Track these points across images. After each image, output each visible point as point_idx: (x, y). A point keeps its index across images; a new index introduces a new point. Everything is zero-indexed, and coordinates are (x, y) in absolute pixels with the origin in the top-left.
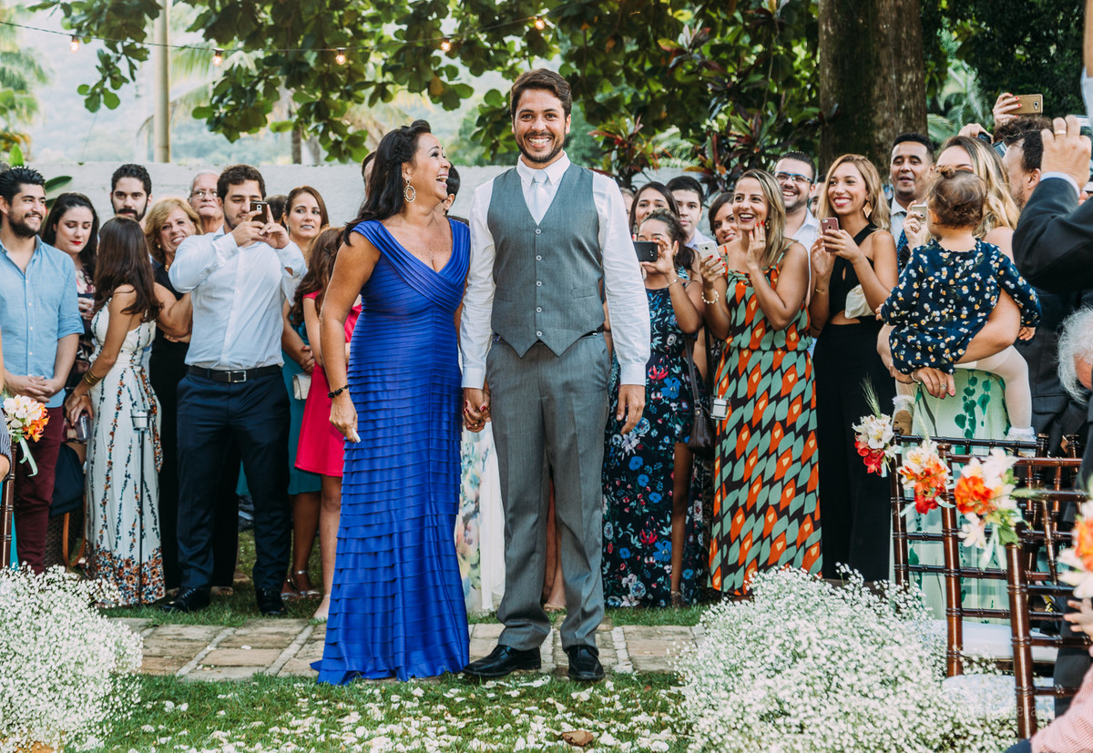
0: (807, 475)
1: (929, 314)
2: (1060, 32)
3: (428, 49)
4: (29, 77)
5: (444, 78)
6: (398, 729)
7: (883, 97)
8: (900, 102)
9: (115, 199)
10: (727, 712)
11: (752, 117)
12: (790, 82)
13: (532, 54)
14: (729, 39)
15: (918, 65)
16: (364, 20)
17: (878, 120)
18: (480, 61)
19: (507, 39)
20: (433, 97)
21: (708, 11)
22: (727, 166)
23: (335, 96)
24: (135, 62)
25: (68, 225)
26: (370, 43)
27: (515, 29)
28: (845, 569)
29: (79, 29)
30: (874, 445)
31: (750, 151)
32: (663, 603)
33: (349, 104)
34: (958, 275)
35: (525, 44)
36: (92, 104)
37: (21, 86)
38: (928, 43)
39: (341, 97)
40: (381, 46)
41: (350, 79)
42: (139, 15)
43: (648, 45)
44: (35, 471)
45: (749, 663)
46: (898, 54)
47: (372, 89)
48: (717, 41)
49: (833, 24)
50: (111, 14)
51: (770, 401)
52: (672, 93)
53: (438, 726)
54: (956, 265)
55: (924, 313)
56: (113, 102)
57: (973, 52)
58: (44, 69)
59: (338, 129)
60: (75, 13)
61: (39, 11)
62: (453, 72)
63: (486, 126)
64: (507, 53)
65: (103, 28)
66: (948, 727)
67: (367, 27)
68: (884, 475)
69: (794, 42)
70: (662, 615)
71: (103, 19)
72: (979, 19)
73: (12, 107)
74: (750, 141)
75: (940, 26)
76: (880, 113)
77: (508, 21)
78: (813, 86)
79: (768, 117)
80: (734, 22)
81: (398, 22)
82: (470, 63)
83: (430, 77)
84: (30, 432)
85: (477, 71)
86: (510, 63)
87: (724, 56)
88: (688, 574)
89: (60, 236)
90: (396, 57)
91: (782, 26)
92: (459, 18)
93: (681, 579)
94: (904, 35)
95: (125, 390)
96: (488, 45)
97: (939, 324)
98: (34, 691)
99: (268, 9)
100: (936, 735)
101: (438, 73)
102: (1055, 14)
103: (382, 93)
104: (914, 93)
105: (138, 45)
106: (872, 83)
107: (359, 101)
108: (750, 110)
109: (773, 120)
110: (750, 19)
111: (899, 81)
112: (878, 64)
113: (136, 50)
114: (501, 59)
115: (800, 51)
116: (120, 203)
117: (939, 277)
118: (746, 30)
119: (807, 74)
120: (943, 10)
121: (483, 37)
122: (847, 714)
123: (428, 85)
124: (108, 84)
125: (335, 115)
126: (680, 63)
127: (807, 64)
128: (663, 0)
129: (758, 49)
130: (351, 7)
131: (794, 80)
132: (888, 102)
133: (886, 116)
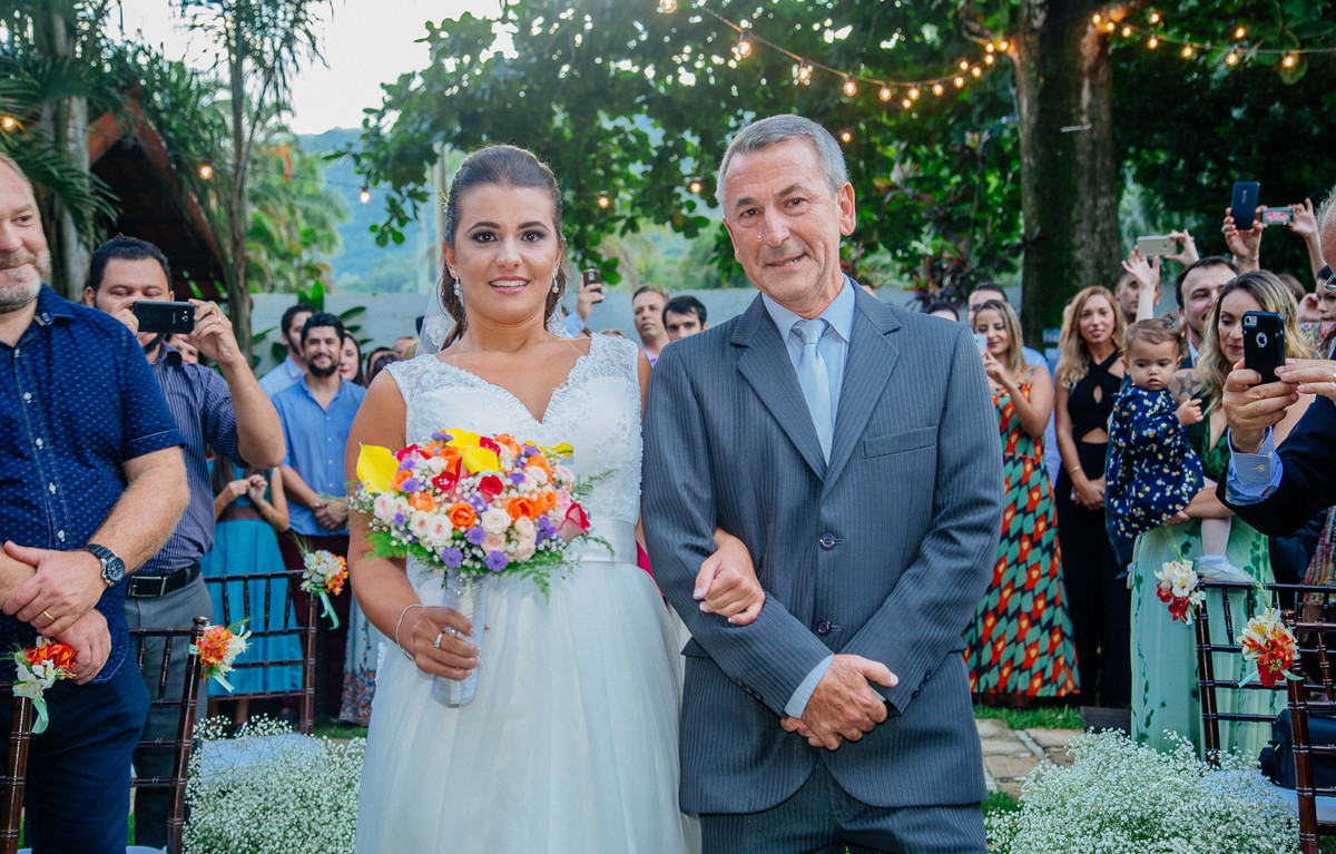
0: (1056, 589)
3: (671, 188)
4: (329, 215)
5: (685, 211)
7: (1080, 221)
8: (1095, 225)
11: (962, 240)
12: (984, 207)
14: (930, 171)
15: (1112, 192)
16: (613, 162)
17: (1076, 241)
20: (676, 229)
21: (911, 147)
22: (940, 284)
23: (590, 228)
24: (418, 204)
26: (620, 182)
29: (369, 174)
31: (960, 271)
33: (603, 235)
36: (381, 241)
37: (323, 224)
39: (596, 229)
40: (629, 184)
42: (420, 163)
44: (336, 623)
46: (1093, 182)
47: (622, 223)
48: (923, 174)
49: (1034, 157)
50: (396, 162)
52: (882, 220)
56: (399, 239)
58: (341, 208)
59: (595, 257)
60: (364, 161)
61: (333, 160)
62: (692, 206)
63: (721, 251)
65: (389, 173)
67: (615, 167)
69: (988, 173)
71: (389, 166)
74: (960, 264)
76: (1077, 236)
78: (1005, 210)
79: (976, 241)
80: (935, 156)
81: (644, 164)
82: (707, 197)
83: (672, 211)
84: (330, 586)
90: (643, 193)
92: (695, 159)
94: (1099, 165)
101: (680, 207)
103: (632, 225)
105: (420, 189)
106: (1071, 208)
107: (612, 231)
108: (960, 236)
109: (980, 244)
111: (1095, 206)
112: (1076, 191)
113: (418, 193)
115: (993, 180)
118: (946, 163)
119: (1000, 200)
123: (671, 218)
124: (395, 224)
125: (592, 245)
126: (894, 198)
127: (998, 190)
128: (873, 139)
129: (957, 179)
130: (601, 151)
131: (987, 205)
132: (1085, 225)
133: (1084, 237)
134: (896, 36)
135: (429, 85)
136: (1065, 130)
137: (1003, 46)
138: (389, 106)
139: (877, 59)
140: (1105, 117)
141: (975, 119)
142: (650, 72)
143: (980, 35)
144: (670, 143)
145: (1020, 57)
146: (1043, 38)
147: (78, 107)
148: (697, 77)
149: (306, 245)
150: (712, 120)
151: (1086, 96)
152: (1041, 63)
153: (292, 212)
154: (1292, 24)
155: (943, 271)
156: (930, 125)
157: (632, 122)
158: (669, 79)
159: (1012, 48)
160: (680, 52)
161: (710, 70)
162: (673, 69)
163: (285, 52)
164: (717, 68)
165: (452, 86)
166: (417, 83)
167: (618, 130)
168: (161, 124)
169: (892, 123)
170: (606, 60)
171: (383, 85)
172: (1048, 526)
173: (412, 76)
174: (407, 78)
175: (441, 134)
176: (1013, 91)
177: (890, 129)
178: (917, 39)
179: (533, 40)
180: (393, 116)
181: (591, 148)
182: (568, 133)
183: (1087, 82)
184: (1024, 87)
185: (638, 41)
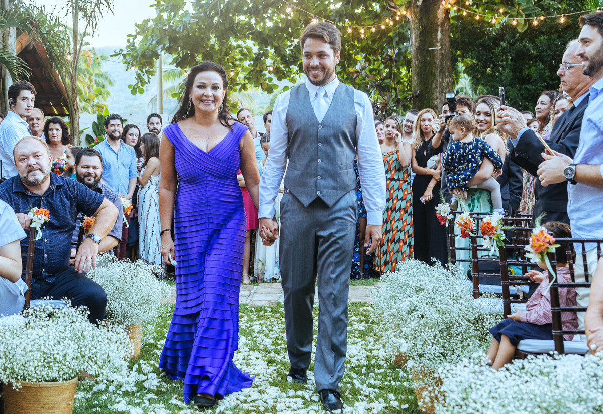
1: (458, 167)
2: (504, 63)
3: (261, 71)
4: (106, 83)
5: (267, 82)
6: (263, 322)
7: (436, 88)
9: (150, 126)
10: (394, 311)
11: (386, 95)
12: (399, 83)
13: (300, 73)
14: (376, 66)
16: (236, 60)
17: (435, 97)
18: (281, 75)
19: (291, 67)
20: (263, 89)
21: (368, 56)
24: (150, 76)
25: (130, 135)
26: (239, 69)
27: (294, 63)
28: (434, 260)
29: (129, 63)
30: (443, 215)
31: (385, 108)
32: (357, 277)
33: (231, 92)
34: (467, 151)
35: (298, 69)
36: (134, 92)
37: (103, 87)
38: (453, 67)
40: (243, 70)
41: (232, 83)
42: (151, 58)
43: (345, 69)
45: (399, 295)
46: (442, 71)
47: (240, 86)
48: (371, 67)
49: (417, 60)
50: (141, 58)
51: (399, 200)
53: (278, 321)
54: (466, 147)
55: (455, 167)
56: (142, 92)
57: (470, 70)
58: (111, 80)
60: (127, 57)
61: (114, 57)
62: (271, 79)
64: (291, 72)
65: (138, 63)
66: (477, 315)
67: (238, 63)
68: (447, 226)
69: (401, 67)
70: (358, 281)
71: (138, 59)
72: (473, 58)
73: (101, 94)
74: (386, 105)
75: (457, 60)
76: (435, 94)
77: (292, 60)
78: (408, 84)
79: (392, 95)
80: (378, 60)
81: (250, 61)
82: (278, 76)
83: (262, 81)
84: (126, 211)
85: (280, 79)
86: (292, 76)
87: (374, 73)
88: (366, 266)
89: (127, 140)
90: (249, 73)
91: (396, 61)
92: (272, 59)
93: (364, 268)
94: (444, 64)
95: (152, 199)
96: (284, 69)
97: (462, 170)
98: (133, 305)
99: (200, 56)
100: (473, 318)
101: (265, 80)
102: (502, 56)
103: (244, 87)
104: (448, 86)
105: (151, 70)
106: (432, 82)
107: (235, 91)
108: (385, 93)
109: (394, 97)
110: (385, 59)
111: (443, 81)
112: (435, 75)
113: (150, 72)
114: (289, 74)
115: (403, 71)
116: (152, 127)
117: (460, 153)
118: (383, 63)
119: (406, 80)
120: (459, 55)
121: (282, 66)
122: (439, 310)
123: (261, 84)
124: (140, 84)
126: (357, 76)
127: (406, 76)
128: (351, 52)
129: (387, 70)
130: (232, 55)
131: (401, 82)
132: (438, 90)
133: (438, 95)
134: (361, 7)
135: (156, 25)
136: (430, 49)
137: (404, 13)
138: (138, 33)
139: (353, 17)
140: (447, 44)
141: (394, 44)
142: (253, 21)
143: (395, 8)
144: (262, 52)
145: (412, 17)
146: (421, 9)
147: (13, 31)
148: (274, 23)
149: (97, 96)
150: (280, 42)
151: (439, 35)
152: (420, 20)
153: (91, 81)
154: (522, 7)
155: (378, 108)
156: (375, 46)
157: (245, 42)
158: (262, 24)
159: (408, 13)
160: (266, 12)
161: (280, 20)
162: (263, 19)
163: (97, 9)
164: (282, 20)
165: (166, 25)
166: (151, 24)
167: (239, 46)
168: (44, 39)
169: (359, 45)
170: (234, 15)
171: (136, 24)
172: (410, 205)
173: (149, 20)
174: (147, 21)
175: (161, 46)
176: (409, 32)
177: (358, 47)
178: (371, 9)
179: (202, 6)
180: (140, 38)
181: (227, 54)
182: (217, 47)
183: (440, 29)
184: (413, 30)
185: (248, 7)
